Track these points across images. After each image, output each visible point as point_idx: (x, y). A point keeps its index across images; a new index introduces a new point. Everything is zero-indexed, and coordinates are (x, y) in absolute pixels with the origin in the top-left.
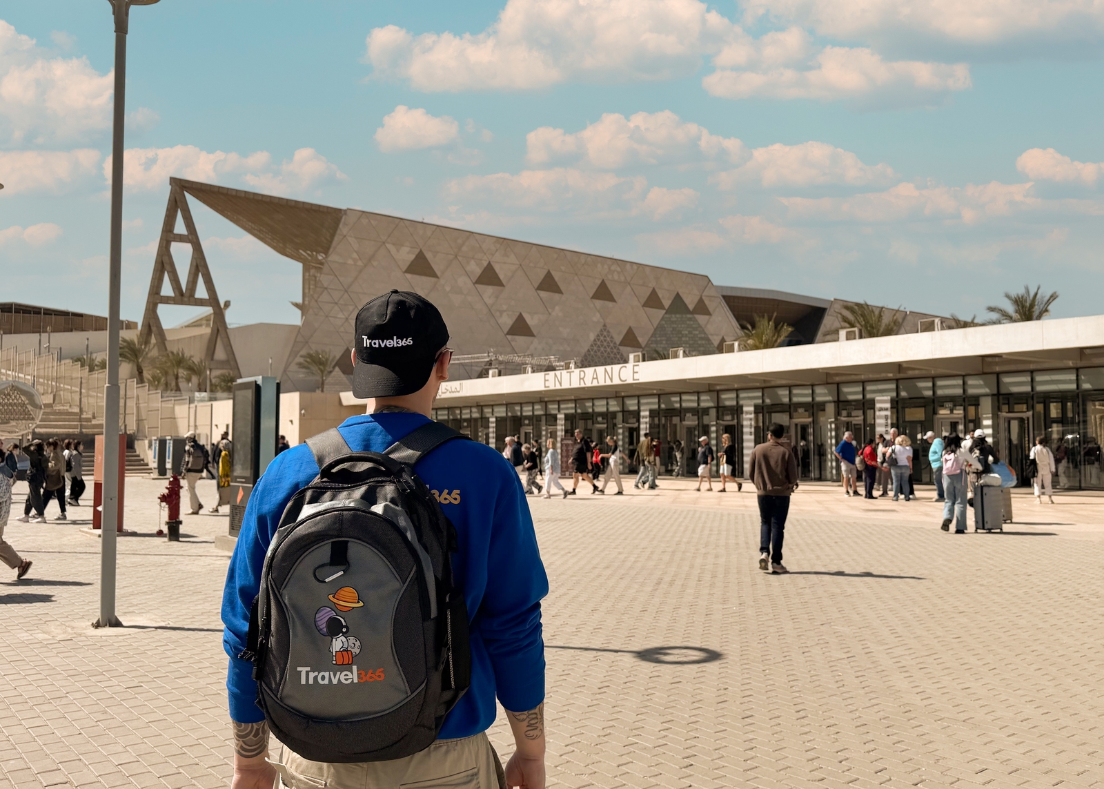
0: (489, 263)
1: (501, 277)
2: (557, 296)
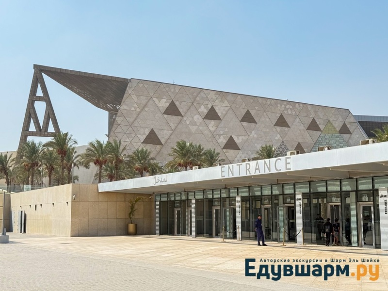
0: (212, 107)
1: (220, 114)
2: (253, 125)
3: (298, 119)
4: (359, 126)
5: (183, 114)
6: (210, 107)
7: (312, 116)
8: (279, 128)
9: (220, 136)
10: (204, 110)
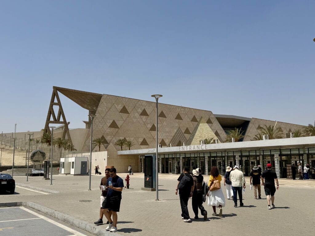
3: (186, 116)
4: (216, 120)
5: (129, 112)
6: (143, 109)
7: (193, 115)
8: (177, 120)
9: (148, 124)
10: (140, 111)
